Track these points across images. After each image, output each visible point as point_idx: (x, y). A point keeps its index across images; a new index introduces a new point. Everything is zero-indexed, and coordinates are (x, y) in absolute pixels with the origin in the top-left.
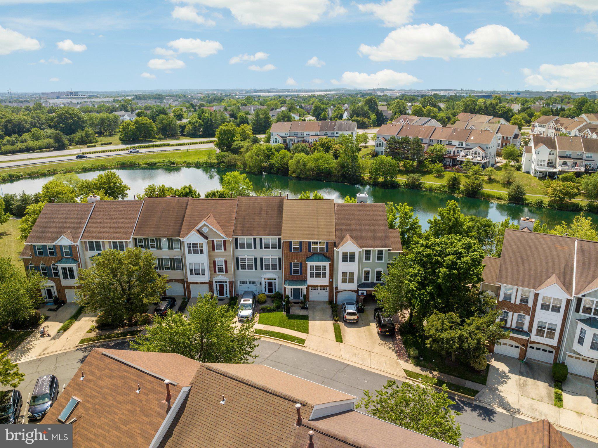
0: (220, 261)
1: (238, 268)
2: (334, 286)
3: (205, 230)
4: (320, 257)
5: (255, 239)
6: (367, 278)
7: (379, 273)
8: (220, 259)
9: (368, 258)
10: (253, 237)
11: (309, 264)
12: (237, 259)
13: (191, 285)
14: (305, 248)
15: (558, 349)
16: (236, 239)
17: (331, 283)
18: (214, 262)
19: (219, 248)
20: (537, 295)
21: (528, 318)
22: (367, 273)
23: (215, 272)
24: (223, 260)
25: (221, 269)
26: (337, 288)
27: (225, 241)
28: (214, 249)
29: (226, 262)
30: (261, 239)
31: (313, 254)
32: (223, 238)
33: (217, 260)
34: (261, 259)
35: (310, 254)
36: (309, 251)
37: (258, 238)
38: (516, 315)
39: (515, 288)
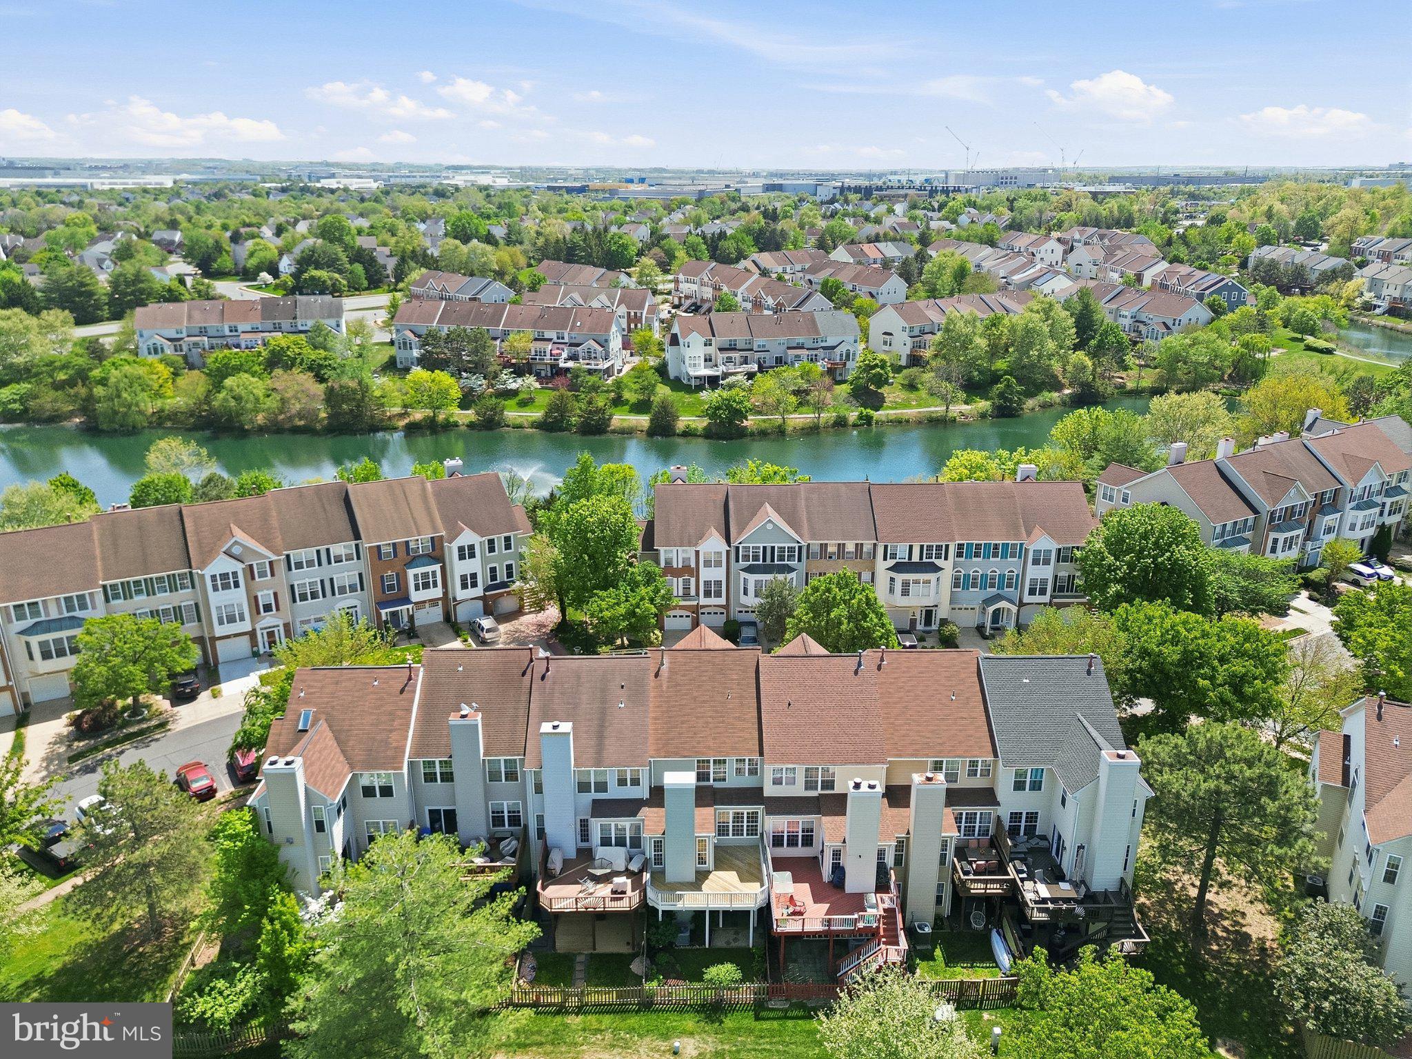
0: (265, 596)
1: (294, 601)
2: (451, 596)
3: (236, 550)
4: (426, 560)
5: (318, 552)
6: (494, 578)
7: (509, 567)
8: (266, 592)
9: (492, 550)
10: (314, 550)
11: (411, 573)
12: (292, 587)
13: (218, 643)
14: (401, 551)
15: (727, 607)
16: (288, 556)
17: (446, 593)
18: (256, 598)
19: (262, 574)
20: (697, 553)
21: (693, 580)
22: (493, 570)
23: (258, 612)
24: (271, 592)
25: (268, 608)
26: (455, 599)
27: (271, 563)
28: (253, 578)
29: (275, 594)
30: (328, 550)
31: (415, 558)
32: (267, 557)
33: (259, 594)
34: (332, 580)
35: (410, 558)
36: (408, 554)
37: (323, 548)
38: (680, 580)
39: (675, 549)
